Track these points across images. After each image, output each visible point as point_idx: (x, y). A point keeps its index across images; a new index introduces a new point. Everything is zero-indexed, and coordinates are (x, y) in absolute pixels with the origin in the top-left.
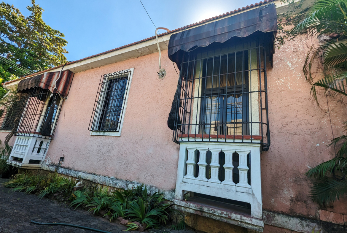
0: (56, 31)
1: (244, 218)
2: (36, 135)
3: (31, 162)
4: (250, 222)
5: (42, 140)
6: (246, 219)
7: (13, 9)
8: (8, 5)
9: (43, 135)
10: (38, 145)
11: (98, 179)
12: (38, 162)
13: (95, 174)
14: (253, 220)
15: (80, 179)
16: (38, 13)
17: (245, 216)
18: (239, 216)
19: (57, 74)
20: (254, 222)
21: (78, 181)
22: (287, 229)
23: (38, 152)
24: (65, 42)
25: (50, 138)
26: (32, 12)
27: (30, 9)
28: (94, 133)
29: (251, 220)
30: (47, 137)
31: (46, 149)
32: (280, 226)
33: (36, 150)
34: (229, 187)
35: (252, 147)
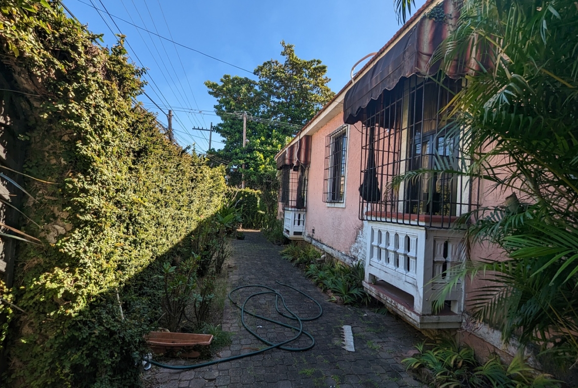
0: (312, 61)
1: (406, 310)
2: (293, 209)
3: (295, 233)
4: (410, 316)
5: (299, 212)
6: (408, 312)
7: (273, 63)
8: (269, 62)
9: (298, 208)
10: (297, 218)
11: (335, 254)
12: (300, 233)
13: (332, 248)
14: (413, 314)
15: (324, 252)
16: (291, 54)
17: (407, 308)
18: (402, 307)
19: (296, 145)
20: (413, 316)
21: (324, 254)
22: (488, 343)
23: (299, 224)
24: (324, 67)
25: (305, 210)
26: (286, 56)
27: (284, 55)
28: (328, 205)
29: (411, 314)
30: (302, 210)
31: (304, 221)
32: (480, 337)
33: (297, 222)
34: (400, 275)
35: (419, 230)
